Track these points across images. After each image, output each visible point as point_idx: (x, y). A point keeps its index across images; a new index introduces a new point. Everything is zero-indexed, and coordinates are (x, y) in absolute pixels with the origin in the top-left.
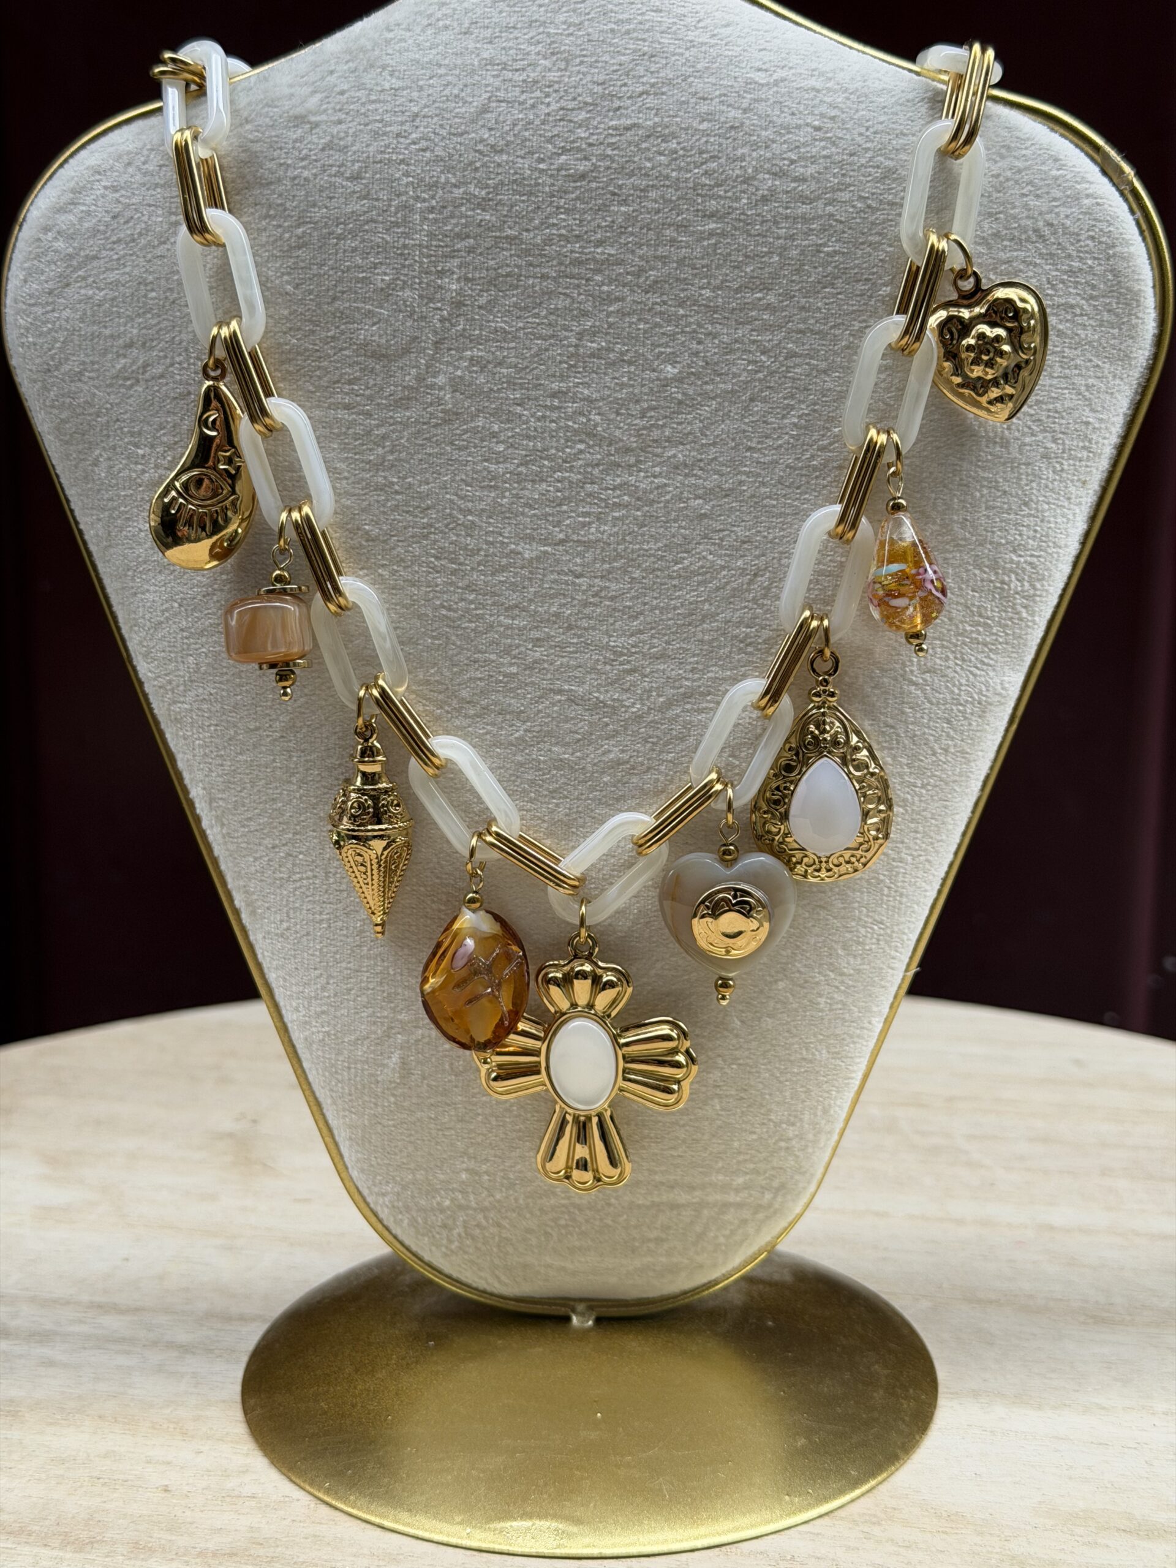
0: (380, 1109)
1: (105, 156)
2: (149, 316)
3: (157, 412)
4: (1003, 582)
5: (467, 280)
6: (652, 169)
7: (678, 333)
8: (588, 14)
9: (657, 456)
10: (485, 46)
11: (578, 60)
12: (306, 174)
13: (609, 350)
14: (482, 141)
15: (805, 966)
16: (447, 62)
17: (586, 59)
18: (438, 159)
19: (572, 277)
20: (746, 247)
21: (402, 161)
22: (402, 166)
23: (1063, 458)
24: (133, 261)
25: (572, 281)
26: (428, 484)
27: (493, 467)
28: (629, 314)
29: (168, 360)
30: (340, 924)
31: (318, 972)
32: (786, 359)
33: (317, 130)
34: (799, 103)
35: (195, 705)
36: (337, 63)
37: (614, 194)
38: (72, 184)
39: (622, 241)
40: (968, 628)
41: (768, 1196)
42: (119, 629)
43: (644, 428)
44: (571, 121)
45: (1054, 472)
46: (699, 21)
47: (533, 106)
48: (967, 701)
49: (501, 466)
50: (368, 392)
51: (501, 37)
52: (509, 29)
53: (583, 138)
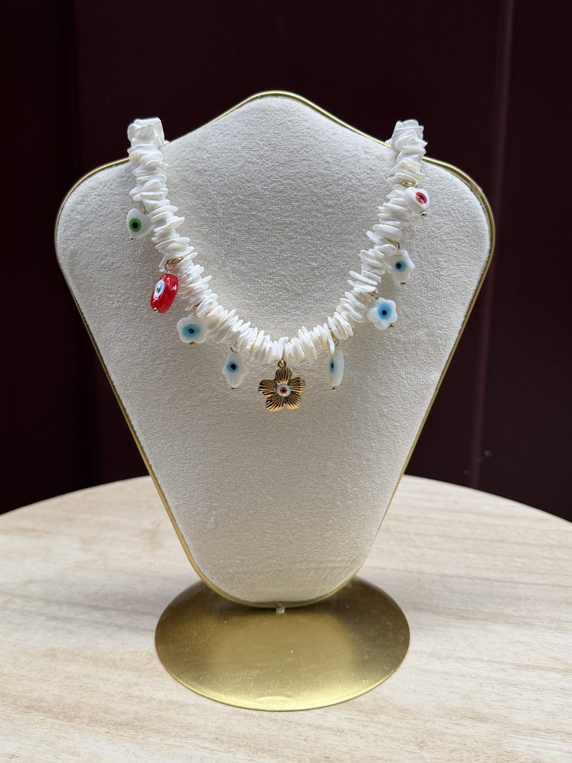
0: (206, 538)
1: (95, 183)
2: (114, 244)
3: (118, 281)
4: (435, 341)
5: (238, 231)
6: (307, 188)
7: (317, 251)
8: (282, 129)
9: (310, 296)
10: (243, 141)
11: (279, 147)
12: (175, 190)
13: (291, 257)
14: (243, 178)
15: (364, 482)
16: (228, 147)
17: (281, 147)
18: (226, 185)
19: (277, 230)
20: (343, 218)
21: (212, 185)
22: (212, 187)
23: (457, 295)
24: (107, 223)
25: (277, 231)
27: (247, 301)
28: (299, 243)
29: (122, 262)
30: (190, 471)
31: (182, 489)
34: (362, 164)
35: (134, 391)
36: (186, 148)
37: (293, 198)
38: (82, 194)
39: (296, 216)
40: (423, 358)
41: (349, 564)
42: (103, 362)
43: (305, 286)
44: (276, 170)
45: (454, 300)
46: (324, 133)
47: (262, 165)
48: (422, 384)
51: (249, 138)
52: (252, 135)
53: (281, 177)
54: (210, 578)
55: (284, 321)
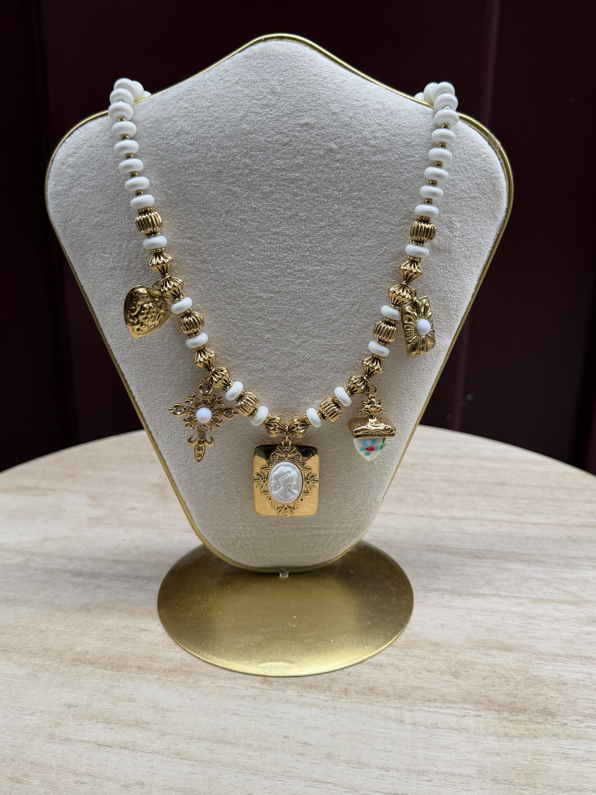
1: (87, 133)
3: (113, 240)
4: (447, 305)
6: (314, 142)
7: (324, 209)
8: (287, 76)
9: (315, 258)
10: (245, 89)
11: (283, 95)
12: (172, 142)
13: (297, 215)
14: (244, 129)
16: (229, 95)
17: (286, 95)
18: (227, 136)
20: (352, 174)
21: (212, 137)
22: (212, 139)
23: (471, 257)
24: (100, 177)
25: (282, 187)
26: (224, 269)
27: (250, 263)
28: (305, 201)
29: (116, 219)
31: (183, 456)
32: (366, 219)
33: (176, 124)
34: (373, 115)
35: (132, 356)
36: (183, 95)
37: (299, 152)
39: (302, 171)
42: (99, 324)
43: (311, 247)
44: (281, 121)
45: (468, 263)
46: (333, 80)
47: (265, 115)
49: (254, 262)
50: (199, 232)
51: (251, 86)
52: (254, 82)
53: (286, 128)
54: (212, 543)
55: (289, 285)
